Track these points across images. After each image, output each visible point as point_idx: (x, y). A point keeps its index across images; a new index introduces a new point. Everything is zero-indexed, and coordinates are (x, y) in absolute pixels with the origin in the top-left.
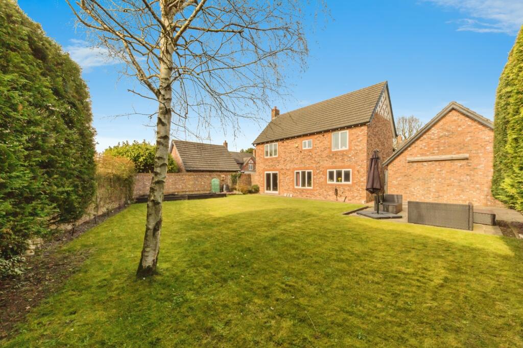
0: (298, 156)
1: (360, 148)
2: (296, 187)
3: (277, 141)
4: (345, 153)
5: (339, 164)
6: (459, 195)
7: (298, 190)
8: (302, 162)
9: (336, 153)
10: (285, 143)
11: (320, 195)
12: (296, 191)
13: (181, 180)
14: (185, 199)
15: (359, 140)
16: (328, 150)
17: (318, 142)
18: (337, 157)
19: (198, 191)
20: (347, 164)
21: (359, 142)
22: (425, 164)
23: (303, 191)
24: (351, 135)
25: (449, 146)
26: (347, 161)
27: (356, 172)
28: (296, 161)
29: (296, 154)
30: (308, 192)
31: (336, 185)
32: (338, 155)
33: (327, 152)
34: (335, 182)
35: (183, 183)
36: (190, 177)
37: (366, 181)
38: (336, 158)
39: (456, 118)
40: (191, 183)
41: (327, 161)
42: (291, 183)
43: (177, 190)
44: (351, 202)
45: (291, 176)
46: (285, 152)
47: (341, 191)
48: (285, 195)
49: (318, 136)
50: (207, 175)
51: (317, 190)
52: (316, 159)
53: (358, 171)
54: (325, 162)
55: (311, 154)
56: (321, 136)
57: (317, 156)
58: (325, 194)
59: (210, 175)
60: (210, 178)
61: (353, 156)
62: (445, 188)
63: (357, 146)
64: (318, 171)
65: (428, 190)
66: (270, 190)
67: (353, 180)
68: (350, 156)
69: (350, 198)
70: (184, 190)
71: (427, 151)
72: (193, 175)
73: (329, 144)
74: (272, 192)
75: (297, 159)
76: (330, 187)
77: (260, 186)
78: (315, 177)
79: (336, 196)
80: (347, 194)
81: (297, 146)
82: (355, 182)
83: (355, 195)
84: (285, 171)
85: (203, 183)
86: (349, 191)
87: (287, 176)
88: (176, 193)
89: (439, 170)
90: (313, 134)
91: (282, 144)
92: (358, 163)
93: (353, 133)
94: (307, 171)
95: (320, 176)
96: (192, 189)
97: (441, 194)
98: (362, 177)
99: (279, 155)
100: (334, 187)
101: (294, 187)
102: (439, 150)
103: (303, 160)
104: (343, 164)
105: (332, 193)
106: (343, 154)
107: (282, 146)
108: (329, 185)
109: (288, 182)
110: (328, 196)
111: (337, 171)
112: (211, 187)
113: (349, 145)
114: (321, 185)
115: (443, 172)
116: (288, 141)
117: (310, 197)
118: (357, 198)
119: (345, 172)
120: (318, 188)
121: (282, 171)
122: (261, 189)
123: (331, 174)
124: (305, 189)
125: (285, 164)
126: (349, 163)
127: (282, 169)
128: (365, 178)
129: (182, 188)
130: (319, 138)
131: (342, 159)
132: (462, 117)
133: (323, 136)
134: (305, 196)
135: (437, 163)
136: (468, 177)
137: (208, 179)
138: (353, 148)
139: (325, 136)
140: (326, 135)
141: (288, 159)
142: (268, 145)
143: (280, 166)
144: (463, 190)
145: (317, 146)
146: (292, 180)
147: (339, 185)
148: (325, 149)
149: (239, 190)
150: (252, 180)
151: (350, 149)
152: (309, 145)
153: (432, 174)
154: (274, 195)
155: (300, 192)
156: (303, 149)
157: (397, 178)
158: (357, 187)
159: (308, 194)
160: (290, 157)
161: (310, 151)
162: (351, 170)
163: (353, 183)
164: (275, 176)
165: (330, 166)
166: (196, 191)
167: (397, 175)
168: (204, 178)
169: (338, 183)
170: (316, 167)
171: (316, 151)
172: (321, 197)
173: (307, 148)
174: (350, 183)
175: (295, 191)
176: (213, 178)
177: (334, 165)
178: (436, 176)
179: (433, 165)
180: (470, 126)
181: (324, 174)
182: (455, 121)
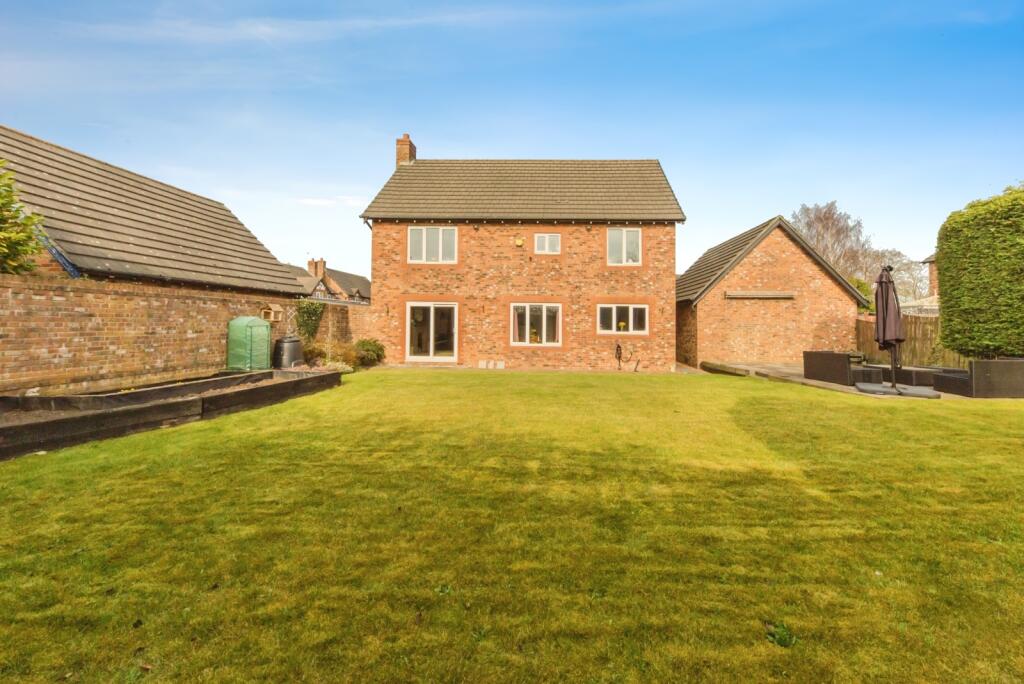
0: (522, 267)
1: (665, 266)
2: (513, 344)
3: (456, 222)
4: (635, 272)
5: (623, 294)
6: (785, 349)
7: (520, 350)
8: (532, 283)
9: (615, 271)
10: (483, 231)
11: (580, 359)
12: (517, 354)
13: (73, 317)
14: (185, 419)
15: (662, 250)
16: (599, 262)
17: (576, 242)
18: (620, 279)
19: (165, 370)
20: (640, 294)
21: (662, 254)
22: (747, 302)
23: (534, 352)
24: (646, 238)
25: (774, 279)
26: (640, 290)
27: (656, 312)
28: (516, 280)
29: (517, 261)
30: (550, 354)
31: (618, 338)
32: (622, 276)
33: (597, 265)
34: (614, 331)
35: (81, 331)
36: (128, 306)
37: (674, 329)
38: (617, 281)
39: (779, 239)
40: (131, 333)
41: (597, 285)
42: (501, 334)
43: (39, 374)
44: (648, 370)
45: (501, 317)
46: (483, 254)
47: (627, 349)
48: (482, 364)
49: (575, 228)
50: (211, 303)
51: (573, 349)
52: (570, 280)
53: (662, 311)
54: (593, 286)
55: (557, 267)
56: (583, 229)
57: (574, 273)
58: (593, 357)
59: (224, 301)
60: (224, 314)
61: (651, 279)
62: (770, 340)
63: (658, 260)
64: (575, 307)
65: (751, 343)
66: (426, 352)
67: (651, 328)
68: (646, 279)
69: (646, 363)
70: (84, 371)
71: (749, 283)
72: (144, 296)
73: (600, 249)
74: (432, 358)
75: (519, 274)
76: (604, 341)
77: (385, 344)
78: (568, 320)
79: (617, 361)
80: (641, 354)
81: (519, 242)
82: (655, 330)
83: (656, 356)
84: (479, 304)
85: (190, 334)
86: (645, 348)
87: (488, 316)
88: (32, 392)
89: (763, 312)
90: (566, 222)
91: (473, 233)
92: (661, 294)
93: (651, 235)
94: (545, 306)
95: (579, 317)
96: (137, 364)
97: (767, 349)
98: (669, 322)
99: (462, 261)
100: (613, 341)
101: (507, 343)
102: (762, 283)
103: (536, 278)
104: (632, 294)
105: (608, 354)
106: (632, 275)
107: (474, 238)
108: (603, 337)
109: (491, 330)
110: (599, 362)
111: (618, 308)
112: (227, 350)
113: (643, 259)
114: (583, 339)
115: (769, 315)
116: (492, 228)
117: (554, 366)
118: (659, 363)
119: (635, 310)
120: (575, 345)
121: (471, 304)
122: (389, 351)
123: (606, 315)
124: (539, 348)
125: (482, 285)
126: (643, 294)
127: (472, 297)
128: (674, 323)
129: (75, 362)
130: (577, 234)
131: (629, 285)
132: (786, 240)
133: (589, 230)
134: (540, 365)
135: (761, 302)
136: (794, 324)
137: (214, 316)
138: (651, 265)
139: (594, 232)
140: (595, 230)
141: (492, 272)
142: (424, 229)
143: (464, 288)
144: (789, 343)
145: (573, 250)
146: (504, 327)
147: (622, 337)
148: (593, 259)
149: (333, 359)
150: (351, 325)
151: (645, 266)
152: (552, 246)
153: (755, 318)
154: (442, 366)
155: (527, 356)
156: (537, 252)
157: (711, 324)
158: (658, 340)
159: (549, 359)
160: (499, 269)
161: (555, 259)
162: (646, 307)
163: (652, 334)
164: (445, 315)
165: (602, 297)
166: (155, 371)
167: (710, 320)
168: (200, 311)
169: (621, 333)
170: (571, 297)
171: (569, 261)
172: (583, 364)
173: (547, 251)
174: (646, 332)
175: (510, 353)
176: (237, 314)
177: (612, 295)
178: (761, 321)
179: (756, 306)
180: (793, 253)
181: (590, 313)
182: (778, 243)
